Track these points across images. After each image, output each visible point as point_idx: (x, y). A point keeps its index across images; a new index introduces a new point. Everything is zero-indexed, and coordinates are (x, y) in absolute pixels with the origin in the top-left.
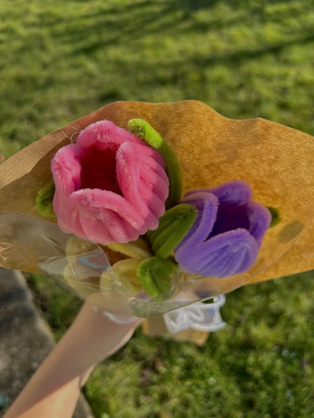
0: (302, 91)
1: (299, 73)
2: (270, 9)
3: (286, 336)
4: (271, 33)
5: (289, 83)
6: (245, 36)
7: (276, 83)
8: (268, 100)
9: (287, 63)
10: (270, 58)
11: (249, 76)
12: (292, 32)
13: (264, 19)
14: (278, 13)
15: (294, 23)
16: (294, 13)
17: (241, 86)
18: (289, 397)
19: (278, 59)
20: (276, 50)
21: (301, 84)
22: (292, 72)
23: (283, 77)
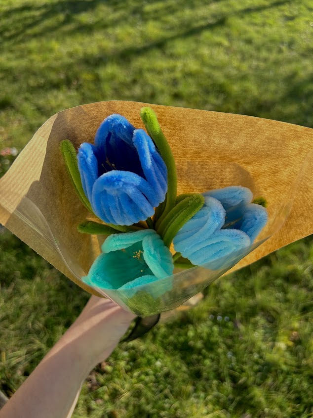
0: (190, 80)
1: (185, 65)
2: (148, 8)
3: (218, 303)
4: (153, 30)
5: (178, 75)
6: (129, 34)
7: (166, 76)
8: (162, 92)
9: (172, 56)
10: (157, 53)
11: (140, 72)
12: (172, 28)
13: (145, 18)
14: (156, 11)
15: (172, 19)
16: (171, 10)
17: (134, 82)
18: (231, 358)
19: (164, 53)
20: (160, 45)
21: (188, 75)
22: (179, 64)
23: (172, 70)
